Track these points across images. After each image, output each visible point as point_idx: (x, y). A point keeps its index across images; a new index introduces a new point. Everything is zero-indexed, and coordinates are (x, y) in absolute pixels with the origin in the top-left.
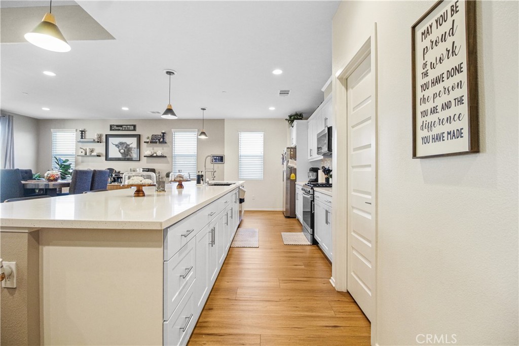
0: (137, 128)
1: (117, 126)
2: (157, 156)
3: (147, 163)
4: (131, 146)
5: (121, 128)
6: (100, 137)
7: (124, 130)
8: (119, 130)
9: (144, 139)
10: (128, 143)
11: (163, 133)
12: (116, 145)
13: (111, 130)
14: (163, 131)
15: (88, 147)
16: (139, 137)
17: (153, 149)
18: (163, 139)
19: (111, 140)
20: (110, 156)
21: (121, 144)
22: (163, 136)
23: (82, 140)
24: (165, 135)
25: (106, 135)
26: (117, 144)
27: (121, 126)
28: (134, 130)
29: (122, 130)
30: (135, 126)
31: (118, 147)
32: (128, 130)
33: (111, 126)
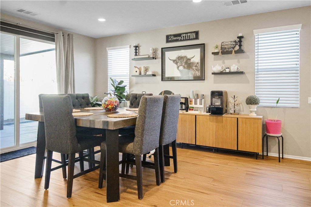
0: (200, 35)
1: (175, 36)
2: (230, 73)
3: (215, 82)
4: (192, 60)
5: (180, 38)
6: (155, 51)
7: (184, 40)
8: (177, 41)
9: (210, 50)
10: (189, 57)
11: (240, 38)
12: (174, 61)
13: (168, 41)
14: (240, 35)
15: (143, 64)
16: (202, 46)
17: (224, 63)
18: (240, 46)
19: (168, 54)
20: (167, 75)
21: (180, 58)
22: (240, 41)
23: (136, 57)
24: (242, 40)
25: (162, 49)
26: (174, 58)
27: (179, 35)
28: (197, 38)
29: (181, 40)
30: (197, 33)
31: (177, 63)
32: (188, 40)
33: (168, 37)
